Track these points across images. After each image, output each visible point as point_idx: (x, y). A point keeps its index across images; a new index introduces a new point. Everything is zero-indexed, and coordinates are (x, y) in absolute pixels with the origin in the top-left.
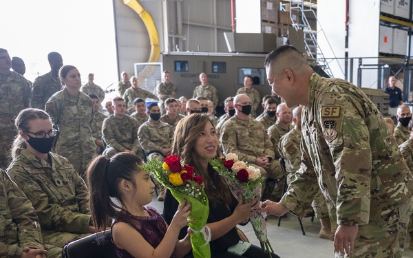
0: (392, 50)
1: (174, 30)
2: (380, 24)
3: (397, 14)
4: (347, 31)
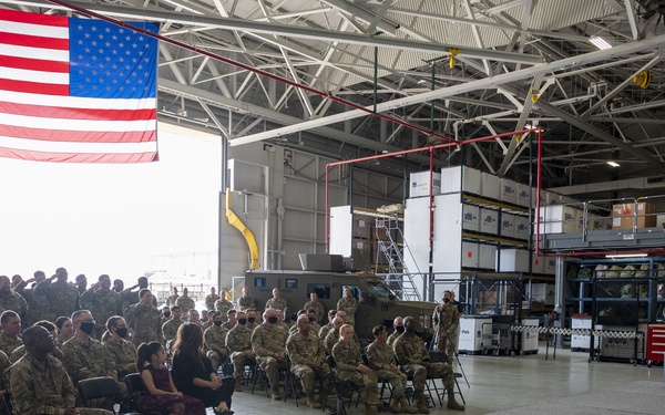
0: (478, 264)
1: (273, 245)
2: (463, 240)
3: (482, 231)
4: (432, 246)
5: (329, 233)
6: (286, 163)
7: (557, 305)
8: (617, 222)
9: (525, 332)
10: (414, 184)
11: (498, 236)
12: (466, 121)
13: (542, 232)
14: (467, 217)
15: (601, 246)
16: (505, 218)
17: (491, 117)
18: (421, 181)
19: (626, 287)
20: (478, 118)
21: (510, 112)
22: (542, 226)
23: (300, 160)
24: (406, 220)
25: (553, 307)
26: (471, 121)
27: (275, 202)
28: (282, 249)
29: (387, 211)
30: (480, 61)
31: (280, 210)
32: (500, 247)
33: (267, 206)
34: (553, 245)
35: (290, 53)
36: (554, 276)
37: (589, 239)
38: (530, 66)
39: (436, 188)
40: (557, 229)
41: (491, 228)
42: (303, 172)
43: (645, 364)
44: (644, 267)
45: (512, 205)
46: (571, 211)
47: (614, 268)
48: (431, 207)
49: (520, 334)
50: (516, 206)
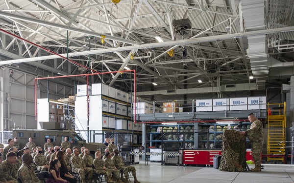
0: (108, 126)
1: (6, 116)
2: (102, 116)
4: (88, 118)
5: (37, 111)
6: (11, 76)
7: (143, 143)
8: (165, 110)
9: (135, 154)
10: (79, 90)
11: (115, 114)
12: (96, 62)
13: (137, 113)
14: (104, 105)
15: (160, 119)
16: (118, 106)
17: (107, 61)
18: (82, 89)
19: (170, 136)
20: (101, 61)
21: (115, 60)
22: (137, 110)
23: (17, 75)
24: (76, 106)
25: (142, 144)
26: (98, 62)
27: (6, 95)
28: (10, 118)
29: (63, 101)
30: (112, 41)
31: (9, 99)
32: (116, 119)
33: (2, 96)
34: (141, 119)
35: (19, 26)
36: (141, 132)
37: (156, 116)
38: (131, 45)
39: (89, 93)
40: (143, 112)
41: (112, 111)
42: (19, 80)
43: (182, 165)
44: (176, 128)
45: (120, 101)
46: (147, 105)
47: (165, 128)
48: (88, 101)
49: (133, 155)
50: (122, 101)
